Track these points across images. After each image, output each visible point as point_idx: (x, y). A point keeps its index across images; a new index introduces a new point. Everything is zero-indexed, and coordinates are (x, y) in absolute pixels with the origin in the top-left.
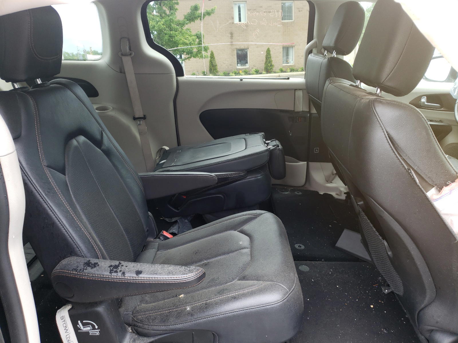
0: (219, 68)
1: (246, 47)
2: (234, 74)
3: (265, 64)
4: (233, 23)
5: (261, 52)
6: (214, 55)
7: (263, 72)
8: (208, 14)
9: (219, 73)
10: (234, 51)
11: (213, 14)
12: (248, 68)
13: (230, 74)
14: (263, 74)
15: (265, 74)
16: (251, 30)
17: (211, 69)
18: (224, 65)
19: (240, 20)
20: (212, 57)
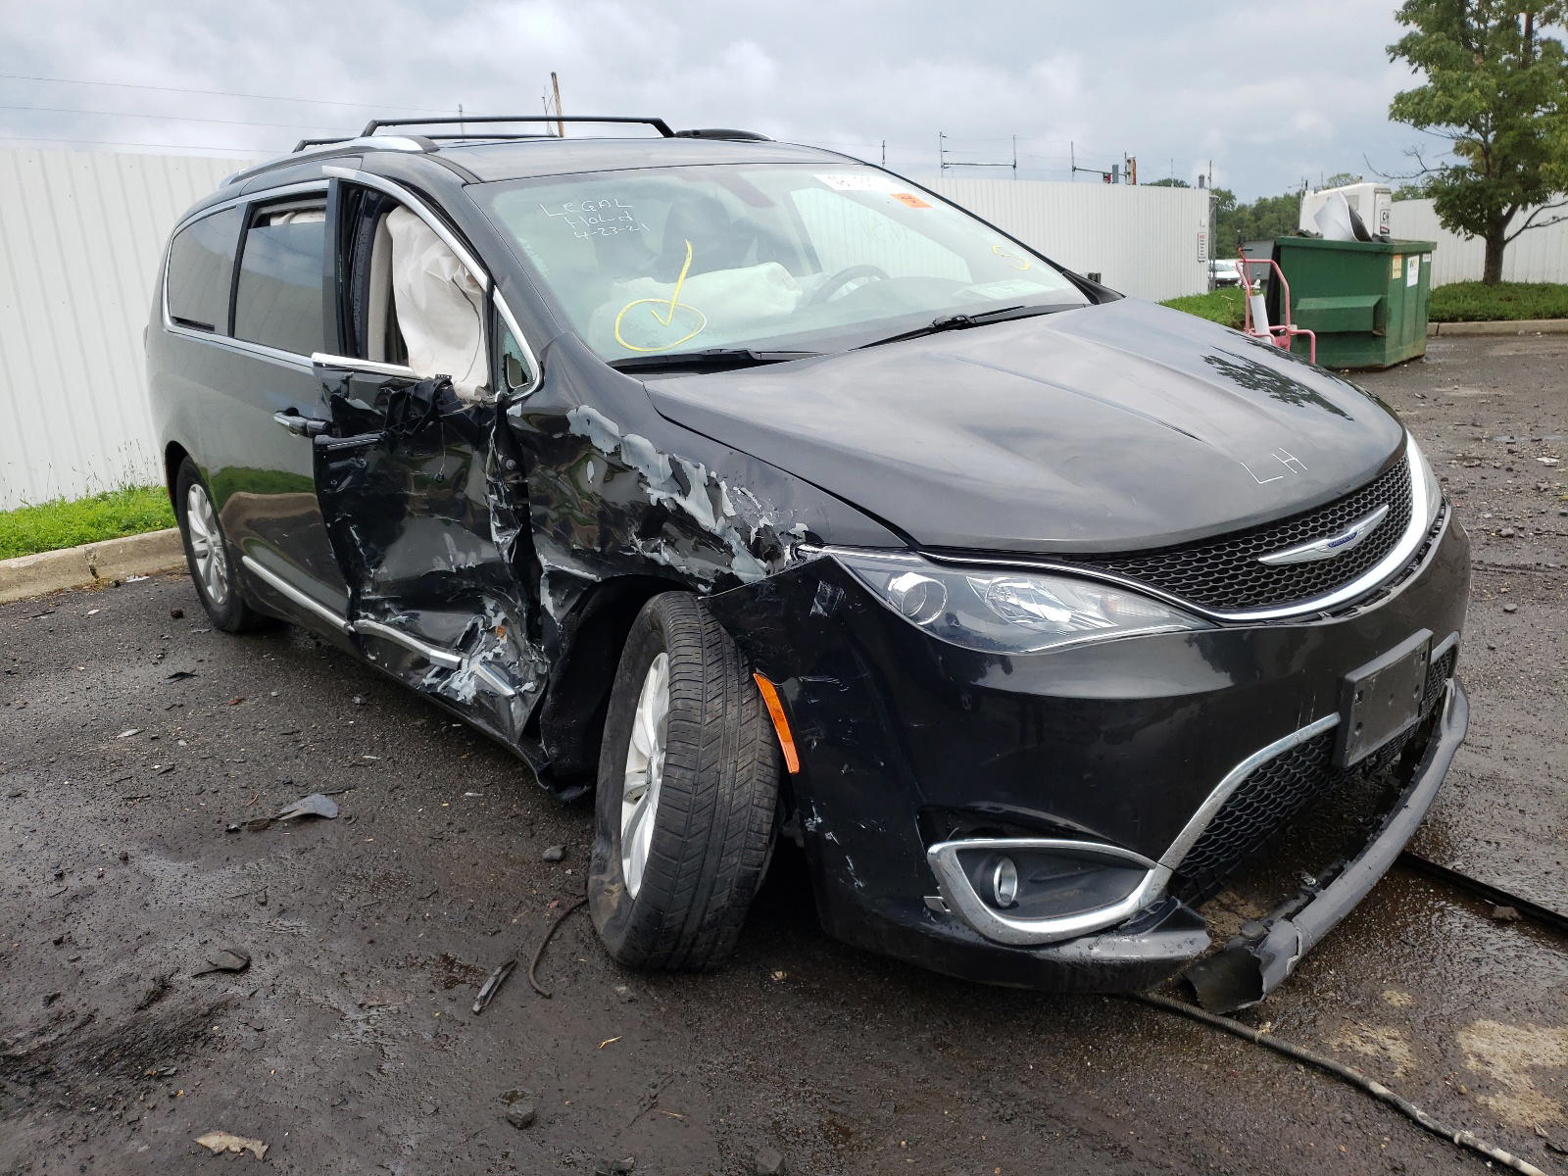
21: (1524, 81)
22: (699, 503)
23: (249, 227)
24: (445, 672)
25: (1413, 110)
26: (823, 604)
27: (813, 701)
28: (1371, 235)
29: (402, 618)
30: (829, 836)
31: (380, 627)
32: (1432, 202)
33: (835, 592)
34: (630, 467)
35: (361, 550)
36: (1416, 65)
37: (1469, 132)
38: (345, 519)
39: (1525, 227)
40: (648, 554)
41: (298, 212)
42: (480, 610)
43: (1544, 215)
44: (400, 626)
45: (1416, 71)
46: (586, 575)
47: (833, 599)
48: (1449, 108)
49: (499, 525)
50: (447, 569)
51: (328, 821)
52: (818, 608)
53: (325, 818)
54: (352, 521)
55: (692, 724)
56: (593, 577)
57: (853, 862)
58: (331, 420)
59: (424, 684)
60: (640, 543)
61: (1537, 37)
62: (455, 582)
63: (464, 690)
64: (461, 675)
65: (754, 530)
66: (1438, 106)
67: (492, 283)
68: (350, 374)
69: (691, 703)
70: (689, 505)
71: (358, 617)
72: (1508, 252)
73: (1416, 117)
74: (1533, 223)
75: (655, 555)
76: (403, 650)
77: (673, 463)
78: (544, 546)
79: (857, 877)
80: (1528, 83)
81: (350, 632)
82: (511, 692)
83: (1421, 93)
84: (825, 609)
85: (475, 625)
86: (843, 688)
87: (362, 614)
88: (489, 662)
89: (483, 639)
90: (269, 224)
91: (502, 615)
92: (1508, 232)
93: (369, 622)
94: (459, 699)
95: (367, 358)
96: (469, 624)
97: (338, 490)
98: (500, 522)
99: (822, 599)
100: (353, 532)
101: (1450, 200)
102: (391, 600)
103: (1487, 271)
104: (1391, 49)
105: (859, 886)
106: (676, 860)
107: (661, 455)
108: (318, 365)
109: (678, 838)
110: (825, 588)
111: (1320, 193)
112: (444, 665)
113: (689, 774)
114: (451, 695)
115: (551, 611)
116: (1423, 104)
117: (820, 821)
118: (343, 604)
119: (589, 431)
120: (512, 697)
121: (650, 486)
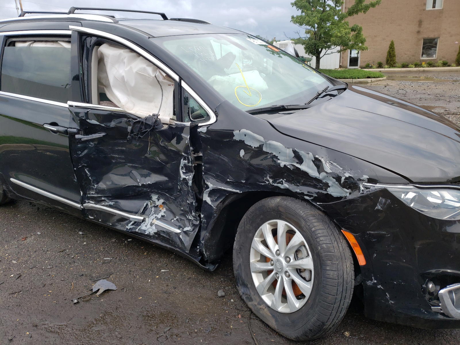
0: (397, 59)
1: (436, 37)
2: (413, 66)
3: (457, 55)
4: (424, 10)
5: (455, 42)
6: (394, 45)
7: (453, 65)
8: (373, 5)
9: (397, 65)
10: (419, 40)
11: (378, 5)
12: (436, 59)
13: (409, 66)
14: (452, 66)
15: (454, 66)
16: (445, 17)
17: (388, 60)
18: (406, 56)
19: (434, 7)
20: (391, 48)
21: (326, 15)
22: (308, 167)
23: (5, 46)
24: (137, 223)
25: (298, 21)
26: (381, 205)
27: (374, 240)
28: (300, 56)
29: (112, 203)
30: (379, 287)
31: (98, 206)
32: (304, 46)
33: (386, 201)
34: (268, 153)
35: (90, 178)
36: (298, 9)
37: (311, 28)
38: (84, 166)
39: (325, 54)
40: (276, 185)
41: (35, 41)
42: (150, 198)
43: (329, 51)
44: (110, 206)
45: (298, 10)
46: (234, 190)
47: (385, 203)
48: (309, 21)
49: (185, 171)
50: (137, 185)
51: (114, 292)
52: (379, 207)
53: (113, 290)
54: (86, 167)
55: (332, 253)
56: (238, 191)
57: (389, 295)
58: (79, 128)
59: (127, 229)
60: (271, 181)
61: (327, 4)
62: (140, 189)
63: (149, 230)
64: (146, 224)
65: (343, 178)
66: (307, 21)
67: (181, 79)
68: (88, 110)
69: (329, 245)
70: (303, 167)
71: (85, 202)
72: (321, 60)
73: (300, 23)
74: (326, 53)
75: (279, 185)
76: (112, 215)
77: (295, 152)
78: (209, 179)
79: (390, 299)
80: (327, 16)
81: (82, 208)
82: (178, 231)
83: (301, 17)
84: (381, 207)
85: (147, 205)
86: (387, 235)
87: (87, 201)
88: (160, 219)
89: (153, 210)
90: (14, 45)
91: (162, 201)
92: (321, 55)
93: (91, 204)
94: (146, 233)
95: (92, 103)
96: (145, 204)
97: (81, 156)
98: (185, 170)
99: (381, 203)
100: (87, 171)
101: (309, 46)
102: (105, 197)
103: (316, 66)
104: (292, 4)
105: (392, 303)
106: (332, 304)
107: (288, 149)
108: (70, 106)
109: (333, 297)
110: (382, 200)
111: (277, 42)
112: (136, 221)
113: (336, 273)
114: (143, 232)
115: (210, 203)
116: (302, 20)
117: (375, 281)
118: (78, 198)
119: (243, 138)
120: (180, 233)
121: (279, 160)
